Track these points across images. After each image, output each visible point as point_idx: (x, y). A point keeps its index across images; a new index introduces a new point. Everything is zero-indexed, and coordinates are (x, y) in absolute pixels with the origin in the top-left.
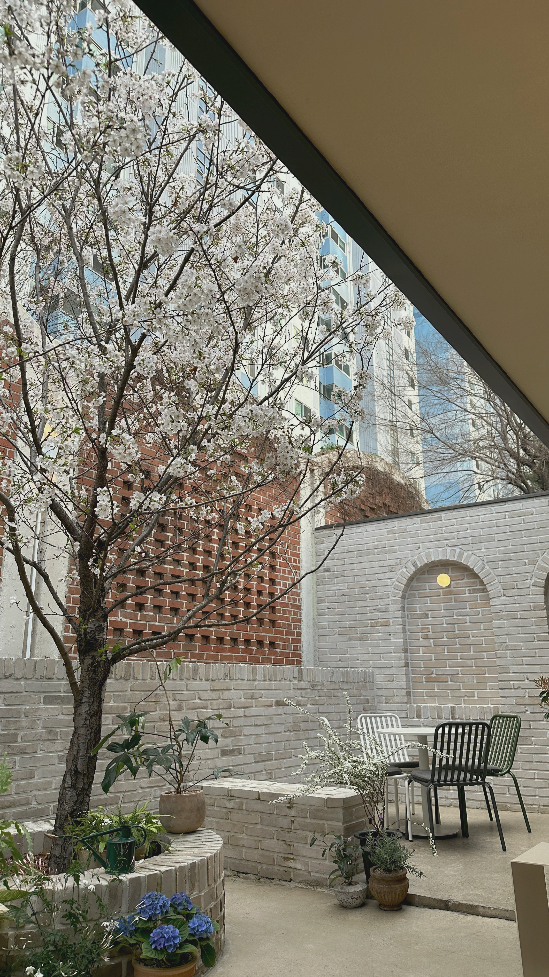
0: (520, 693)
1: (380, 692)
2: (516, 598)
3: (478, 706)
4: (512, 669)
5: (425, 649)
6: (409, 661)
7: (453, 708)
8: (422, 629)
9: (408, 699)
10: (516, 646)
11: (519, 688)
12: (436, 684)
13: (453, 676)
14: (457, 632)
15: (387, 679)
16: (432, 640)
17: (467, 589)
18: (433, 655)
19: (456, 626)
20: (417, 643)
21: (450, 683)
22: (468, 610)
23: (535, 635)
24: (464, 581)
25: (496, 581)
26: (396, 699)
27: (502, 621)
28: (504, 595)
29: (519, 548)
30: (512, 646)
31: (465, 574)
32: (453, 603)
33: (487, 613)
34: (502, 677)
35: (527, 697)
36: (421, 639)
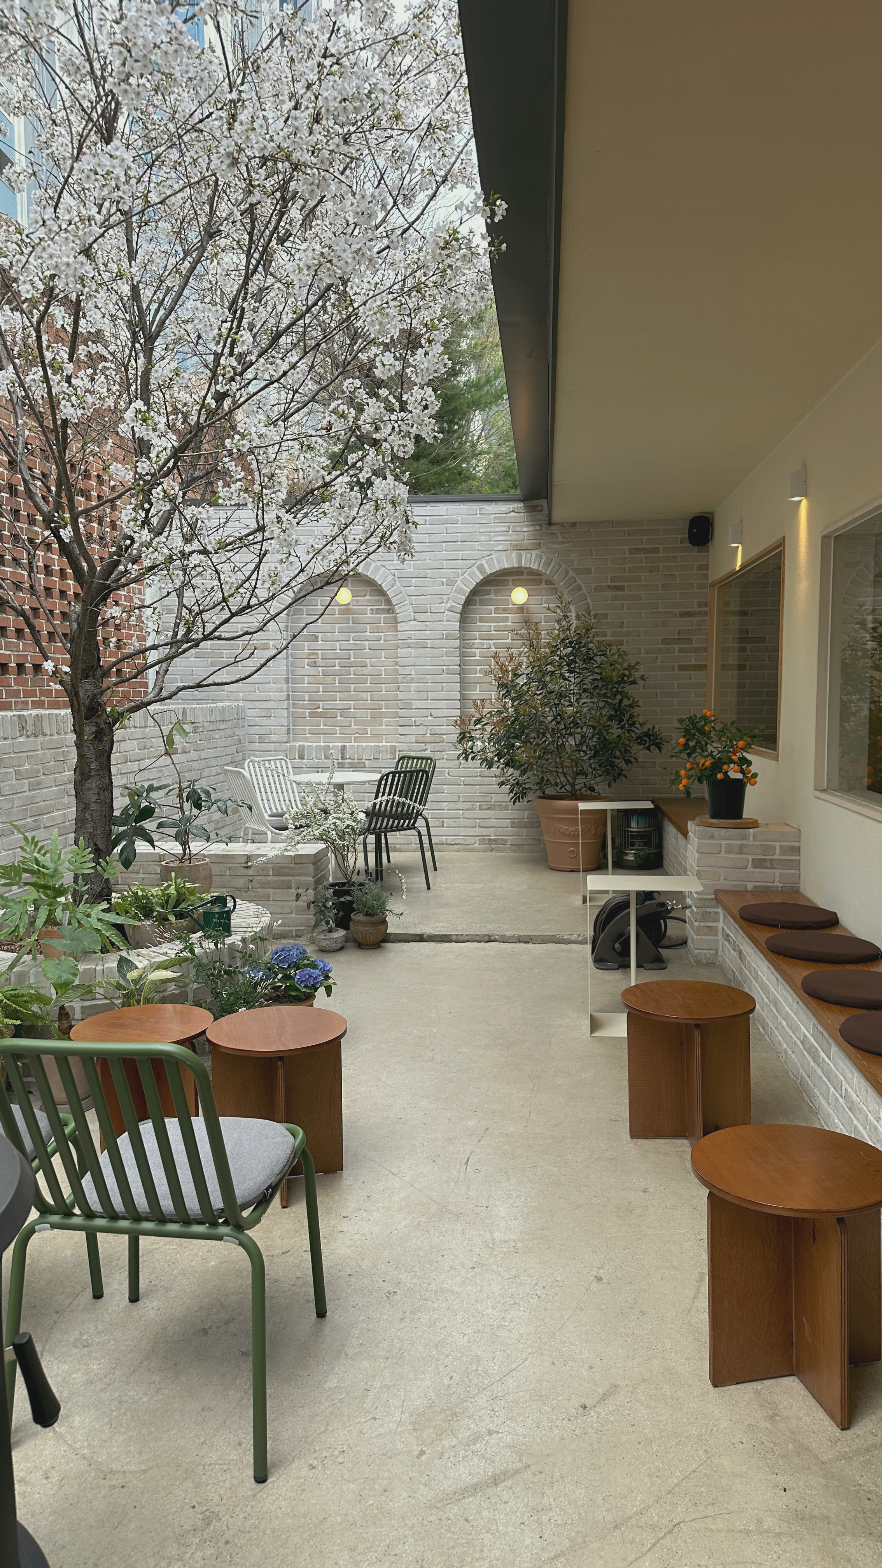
0: (422, 730)
1: (252, 730)
2: (428, 623)
3: (372, 744)
4: (416, 704)
5: (311, 679)
6: (291, 693)
7: (344, 748)
8: (309, 654)
9: (289, 737)
10: (422, 679)
11: (421, 724)
12: (322, 719)
13: (344, 711)
14: (352, 659)
15: (263, 714)
16: (320, 669)
17: (369, 608)
18: (321, 686)
19: (352, 652)
20: (301, 672)
21: (339, 718)
22: (368, 633)
23: (445, 668)
24: (366, 598)
25: (407, 602)
26: (274, 738)
27: (409, 649)
28: (415, 620)
29: (437, 564)
30: (418, 679)
31: (369, 589)
32: (351, 625)
33: (390, 638)
34: (402, 713)
35: (428, 735)
36: (307, 667)
